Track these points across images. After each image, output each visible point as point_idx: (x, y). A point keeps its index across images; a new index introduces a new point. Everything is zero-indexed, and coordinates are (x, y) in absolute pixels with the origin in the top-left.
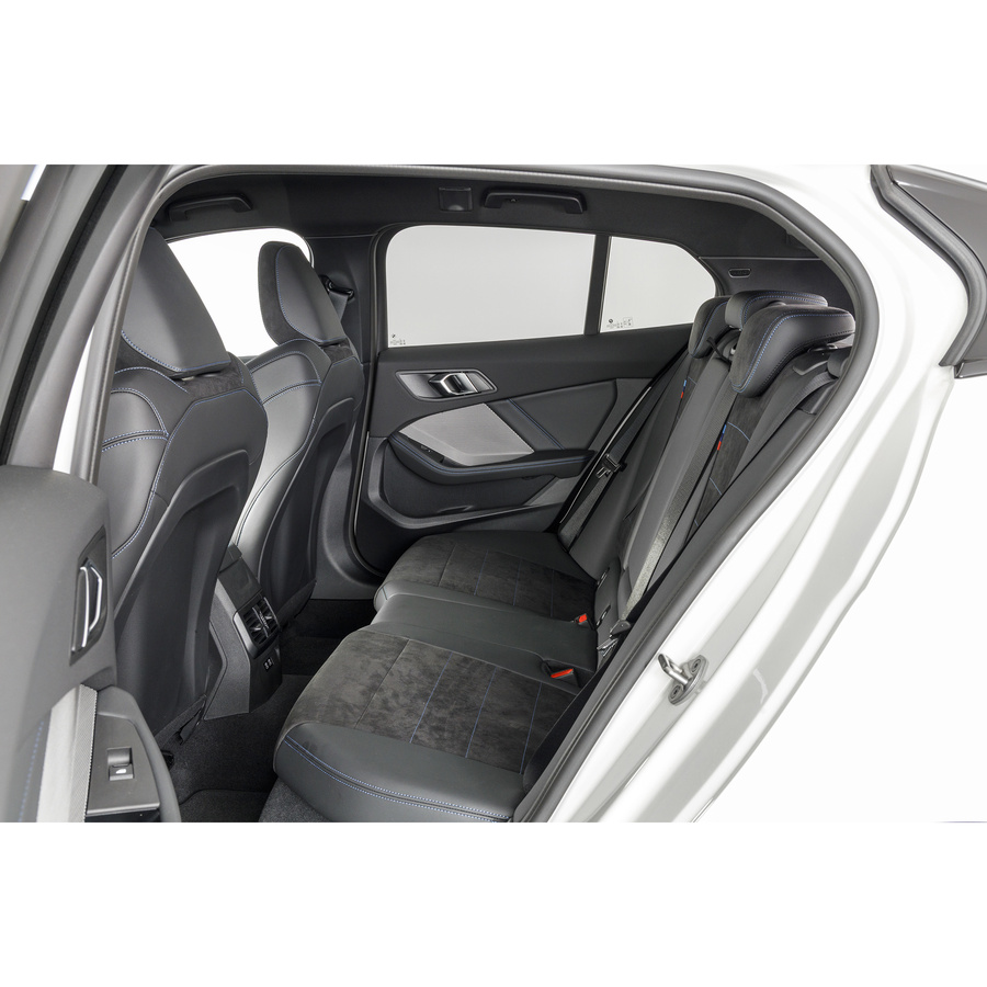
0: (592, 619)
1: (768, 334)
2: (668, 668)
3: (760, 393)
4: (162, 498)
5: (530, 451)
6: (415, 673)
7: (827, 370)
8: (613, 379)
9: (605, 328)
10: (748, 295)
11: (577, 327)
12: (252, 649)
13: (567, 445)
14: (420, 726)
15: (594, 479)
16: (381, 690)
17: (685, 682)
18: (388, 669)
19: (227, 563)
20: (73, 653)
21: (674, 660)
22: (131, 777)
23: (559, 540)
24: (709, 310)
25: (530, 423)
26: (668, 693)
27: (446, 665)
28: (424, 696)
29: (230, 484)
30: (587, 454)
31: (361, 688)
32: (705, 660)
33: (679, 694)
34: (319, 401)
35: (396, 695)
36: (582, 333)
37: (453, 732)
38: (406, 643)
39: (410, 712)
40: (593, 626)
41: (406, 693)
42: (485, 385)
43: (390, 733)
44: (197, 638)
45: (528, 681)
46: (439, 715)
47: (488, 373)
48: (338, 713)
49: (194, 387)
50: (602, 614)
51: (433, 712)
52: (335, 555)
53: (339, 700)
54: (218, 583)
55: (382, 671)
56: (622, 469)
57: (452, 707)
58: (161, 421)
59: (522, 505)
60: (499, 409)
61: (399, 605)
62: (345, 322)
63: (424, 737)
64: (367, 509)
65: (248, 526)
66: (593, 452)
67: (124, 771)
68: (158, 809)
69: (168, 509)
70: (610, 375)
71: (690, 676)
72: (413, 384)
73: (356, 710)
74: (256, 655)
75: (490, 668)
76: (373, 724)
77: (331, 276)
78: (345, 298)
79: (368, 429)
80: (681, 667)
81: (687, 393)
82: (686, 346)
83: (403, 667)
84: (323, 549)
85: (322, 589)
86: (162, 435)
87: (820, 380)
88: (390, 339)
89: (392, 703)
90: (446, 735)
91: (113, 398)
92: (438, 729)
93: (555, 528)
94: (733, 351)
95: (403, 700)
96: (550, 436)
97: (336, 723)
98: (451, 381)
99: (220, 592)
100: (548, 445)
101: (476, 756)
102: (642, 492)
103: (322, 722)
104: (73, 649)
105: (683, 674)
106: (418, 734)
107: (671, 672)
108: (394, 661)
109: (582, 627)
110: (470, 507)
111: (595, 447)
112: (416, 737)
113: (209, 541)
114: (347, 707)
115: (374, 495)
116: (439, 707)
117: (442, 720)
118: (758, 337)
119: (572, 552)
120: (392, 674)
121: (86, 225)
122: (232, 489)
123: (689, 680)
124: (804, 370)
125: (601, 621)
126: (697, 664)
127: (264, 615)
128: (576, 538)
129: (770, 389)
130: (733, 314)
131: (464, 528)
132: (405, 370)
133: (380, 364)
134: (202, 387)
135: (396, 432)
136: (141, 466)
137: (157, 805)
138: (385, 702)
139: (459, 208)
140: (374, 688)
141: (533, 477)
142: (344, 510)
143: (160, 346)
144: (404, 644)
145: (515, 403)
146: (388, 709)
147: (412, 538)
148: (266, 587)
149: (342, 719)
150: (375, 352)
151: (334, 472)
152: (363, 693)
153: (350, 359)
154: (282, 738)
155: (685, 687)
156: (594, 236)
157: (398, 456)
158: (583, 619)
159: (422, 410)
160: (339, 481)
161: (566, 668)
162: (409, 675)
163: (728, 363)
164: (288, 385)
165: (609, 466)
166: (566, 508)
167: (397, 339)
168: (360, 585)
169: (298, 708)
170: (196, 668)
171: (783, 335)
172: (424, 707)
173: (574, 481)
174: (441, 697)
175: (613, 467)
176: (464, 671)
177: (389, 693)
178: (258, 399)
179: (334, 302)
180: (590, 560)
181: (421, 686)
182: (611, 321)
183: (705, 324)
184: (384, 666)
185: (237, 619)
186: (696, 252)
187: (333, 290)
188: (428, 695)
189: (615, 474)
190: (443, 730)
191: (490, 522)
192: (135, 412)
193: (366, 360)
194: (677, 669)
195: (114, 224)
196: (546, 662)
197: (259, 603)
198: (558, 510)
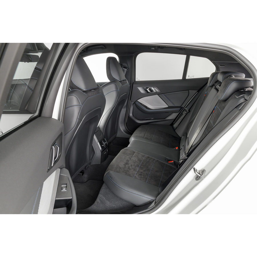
0: (179, 148)
1: (229, 86)
2: (196, 172)
3: (226, 100)
4: (80, 120)
5: (167, 106)
6: (137, 160)
7: (244, 97)
8: (188, 90)
9: (187, 78)
10: (224, 73)
11: (181, 78)
12: (101, 150)
13: (176, 105)
14: (136, 174)
15: (182, 114)
16: (128, 164)
17: (200, 176)
18: (130, 159)
19: (97, 131)
20: (48, 169)
21: (197, 169)
22: (66, 191)
23: (173, 127)
24: (214, 75)
25: (168, 100)
26: (195, 177)
27: (144, 158)
28: (138, 166)
29: (97, 115)
30: (181, 108)
31: (124, 163)
32: (205, 170)
33: (198, 178)
34: (119, 95)
35: (131, 166)
36: (182, 79)
37: (144, 176)
38: (135, 152)
39: (134, 170)
40: (179, 150)
41: (134, 165)
42: (157, 91)
43: (130, 175)
44: (89, 148)
45: (163, 163)
46: (141, 171)
47: (158, 88)
48: (118, 169)
49: (88, 94)
50: (181, 147)
51: (140, 170)
52: (122, 128)
53: (119, 166)
54: (95, 135)
55: (129, 159)
56: (189, 112)
57: (144, 169)
58: (80, 102)
59: (165, 119)
60: (161, 96)
61: (135, 142)
62: (126, 76)
63: (137, 176)
64: (129, 118)
65: (102, 122)
66: (182, 107)
67: (65, 189)
68: (72, 199)
69: (82, 122)
70: (188, 89)
71: (201, 174)
72: (141, 90)
73: (122, 169)
74: (102, 152)
75: (154, 159)
76: (126, 173)
77: (123, 64)
78: (126, 69)
79: (130, 100)
80: (199, 171)
81: (207, 95)
82: (207, 83)
83: (134, 159)
84: (119, 126)
85: (119, 135)
86: (80, 105)
87: (242, 100)
88: (136, 79)
89: (131, 168)
90: (142, 176)
91: (69, 97)
92: (140, 175)
93: (172, 124)
94: (219, 87)
95: (133, 167)
96: (173, 103)
97: (117, 172)
98: (150, 89)
99: (95, 137)
100: (171, 105)
101: (149, 182)
102: (193, 118)
103: (114, 171)
104: (48, 168)
105: (199, 173)
106: (136, 176)
107: (196, 173)
108: (132, 157)
109: (176, 150)
110: (152, 118)
111: (183, 106)
112: (135, 176)
113: (92, 127)
114: (120, 168)
115: (131, 115)
116: (141, 169)
117: (142, 172)
118: (226, 86)
119: (176, 131)
120: (131, 160)
121: (59, 60)
122: (97, 116)
123: (201, 175)
124: (238, 96)
125: (181, 148)
126: (203, 171)
127: (105, 142)
128: (177, 127)
129: (228, 100)
130: (220, 77)
131: (151, 123)
132: (140, 86)
133: (133, 85)
134: (90, 94)
135: (137, 101)
136: (76, 112)
137: (71, 198)
138: (129, 167)
139: (154, 49)
140: (127, 164)
141: (168, 112)
142: (124, 118)
143: (81, 84)
144: (134, 152)
145: (164, 95)
146: (129, 169)
147: (139, 125)
148: (106, 136)
149: (119, 171)
150: (133, 82)
151: (122, 109)
152: (124, 165)
153: (127, 84)
154: (105, 174)
155: (200, 177)
156: (186, 56)
157: (137, 106)
158: (177, 148)
159: (143, 96)
160: (123, 111)
161: (172, 160)
162: (135, 161)
163: (217, 90)
164: (112, 91)
165: (186, 111)
166: (175, 120)
167: (138, 79)
168: (127, 134)
169: (109, 167)
170: (89, 154)
171: (233, 86)
172: (138, 169)
173: (178, 114)
174: (142, 167)
175: (187, 111)
176: (148, 160)
177: (130, 165)
178: (104, 95)
179: (123, 70)
180: (180, 133)
181: (137, 163)
182: (189, 76)
183: (212, 79)
184: (129, 158)
185: (98, 143)
186: (211, 60)
187: (124, 67)
188: (139, 166)
189: (187, 113)
190: (141, 175)
191: (157, 122)
192: (75, 100)
193: (130, 84)
194: (198, 172)
195: (65, 60)
196: (167, 159)
197: (103, 140)
198: (173, 120)
